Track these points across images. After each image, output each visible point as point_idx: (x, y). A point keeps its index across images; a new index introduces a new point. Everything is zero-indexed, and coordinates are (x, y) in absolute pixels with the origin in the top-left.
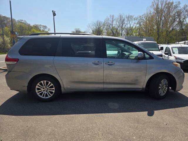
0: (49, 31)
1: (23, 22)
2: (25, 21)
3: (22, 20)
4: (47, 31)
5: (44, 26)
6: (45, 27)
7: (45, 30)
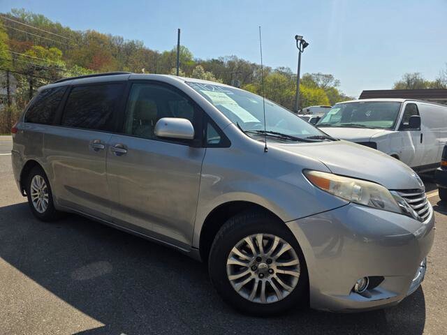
0: (336, 86)
1: (284, 71)
2: (289, 69)
3: (283, 68)
4: (332, 86)
5: (326, 76)
6: (329, 77)
7: (328, 85)
